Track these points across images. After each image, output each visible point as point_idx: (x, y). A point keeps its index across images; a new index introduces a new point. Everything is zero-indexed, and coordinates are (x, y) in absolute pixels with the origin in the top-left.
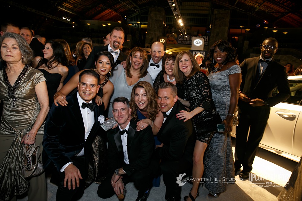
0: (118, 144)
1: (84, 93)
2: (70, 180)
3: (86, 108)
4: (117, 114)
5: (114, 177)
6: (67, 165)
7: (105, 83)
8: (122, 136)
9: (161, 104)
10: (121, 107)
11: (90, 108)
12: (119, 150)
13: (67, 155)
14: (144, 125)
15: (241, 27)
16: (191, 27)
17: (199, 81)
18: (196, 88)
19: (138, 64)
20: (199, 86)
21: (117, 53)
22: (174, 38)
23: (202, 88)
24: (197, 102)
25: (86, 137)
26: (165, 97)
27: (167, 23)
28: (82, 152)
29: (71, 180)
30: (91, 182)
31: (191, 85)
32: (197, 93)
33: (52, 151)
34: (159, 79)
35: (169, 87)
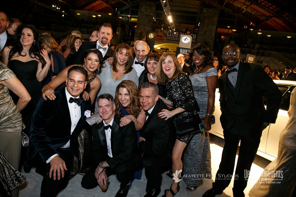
0: (102, 138)
1: (72, 89)
2: (55, 171)
3: (73, 103)
4: (101, 110)
5: (98, 169)
6: (53, 157)
7: (93, 79)
8: (106, 131)
9: (143, 103)
10: (105, 103)
11: (78, 103)
12: (103, 144)
13: (53, 147)
14: (127, 121)
15: (228, 27)
16: (180, 24)
17: (182, 83)
18: (179, 90)
19: (123, 61)
20: (182, 88)
21: (105, 49)
22: (163, 34)
23: (185, 90)
24: (180, 103)
25: (72, 130)
26: (147, 96)
27: (157, 18)
28: (68, 145)
29: (57, 171)
30: (75, 173)
31: (174, 87)
32: (180, 94)
33: (38, 143)
34: (143, 77)
35: (151, 87)
